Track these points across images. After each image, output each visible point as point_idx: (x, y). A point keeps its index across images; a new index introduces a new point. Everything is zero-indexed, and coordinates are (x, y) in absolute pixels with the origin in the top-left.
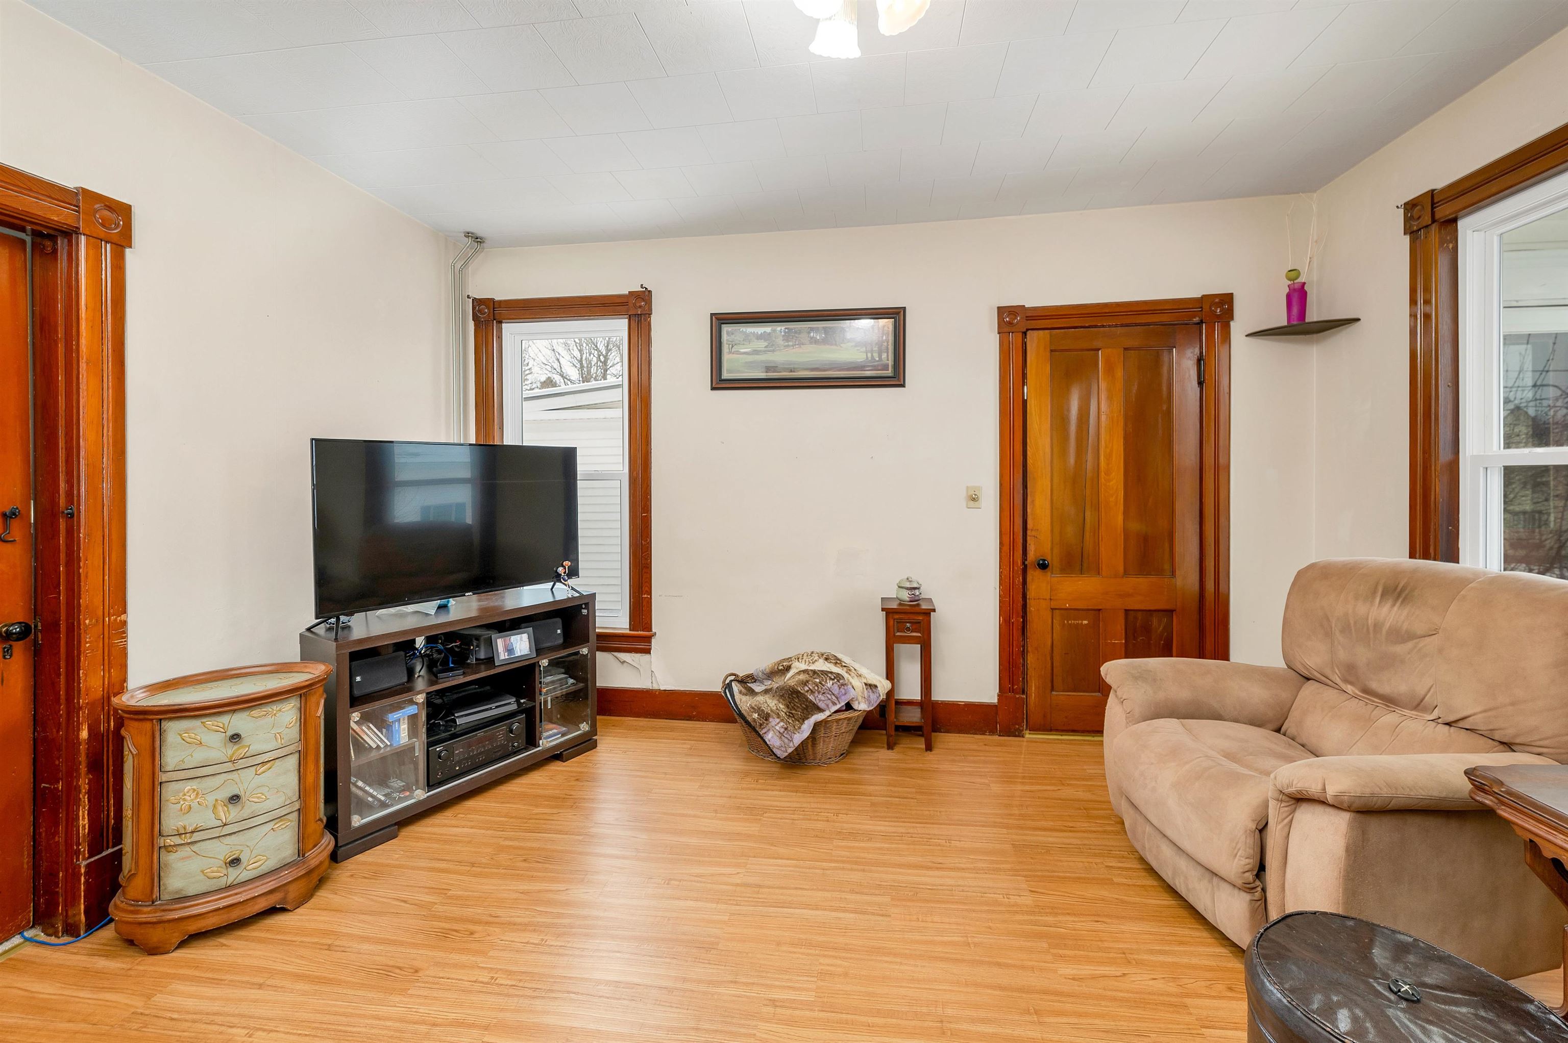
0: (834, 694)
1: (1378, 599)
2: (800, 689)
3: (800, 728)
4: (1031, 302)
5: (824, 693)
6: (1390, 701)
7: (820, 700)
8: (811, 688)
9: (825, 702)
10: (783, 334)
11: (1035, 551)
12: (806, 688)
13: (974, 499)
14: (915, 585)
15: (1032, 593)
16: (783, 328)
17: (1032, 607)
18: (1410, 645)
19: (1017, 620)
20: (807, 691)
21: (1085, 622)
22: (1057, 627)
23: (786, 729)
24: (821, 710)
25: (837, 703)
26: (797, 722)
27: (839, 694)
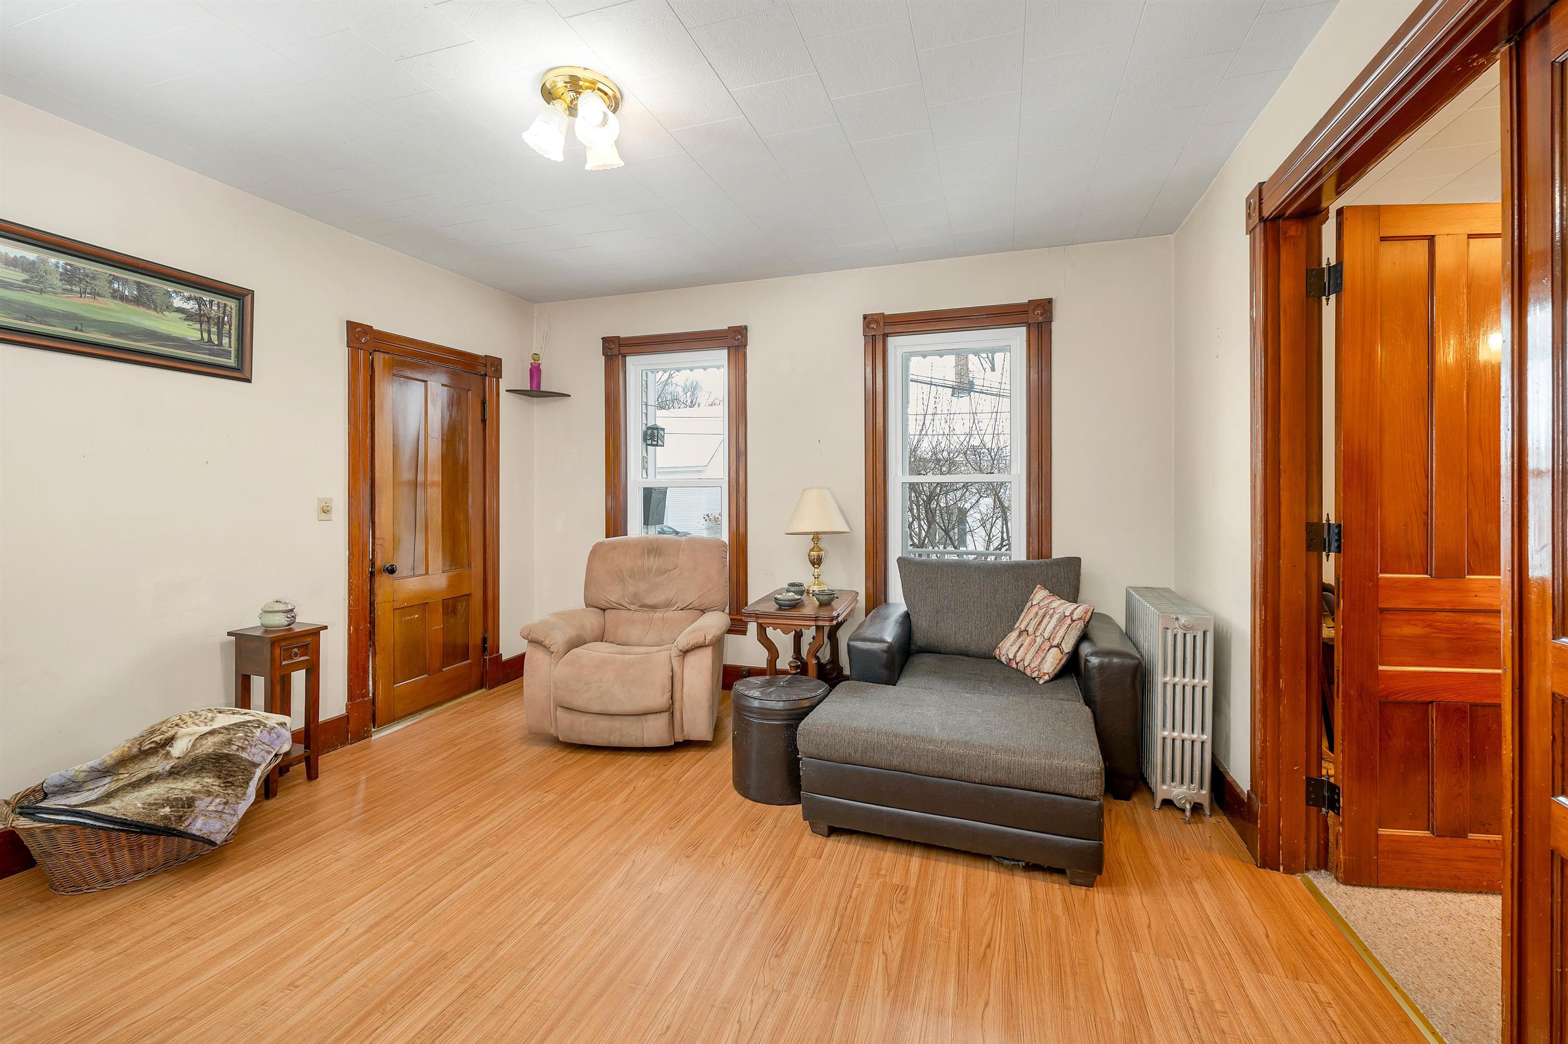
0: (264, 743)
1: (646, 557)
2: (226, 752)
3: (245, 794)
4: (379, 325)
5: (255, 746)
6: (653, 607)
7: (254, 755)
8: (240, 744)
9: (260, 755)
10: (61, 270)
11: (382, 558)
12: (235, 747)
13: (325, 511)
14: (290, 607)
15: (379, 598)
16: (61, 262)
17: (379, 612)
18: (666, 575)
19: (365, 626)
20: (238, 750)
21: (417, 616)
22: (397, 624)
23: (226, 803)
24: (256, 765)
25: (272, 750)
26: (239, 789)
27: (270, 740)
